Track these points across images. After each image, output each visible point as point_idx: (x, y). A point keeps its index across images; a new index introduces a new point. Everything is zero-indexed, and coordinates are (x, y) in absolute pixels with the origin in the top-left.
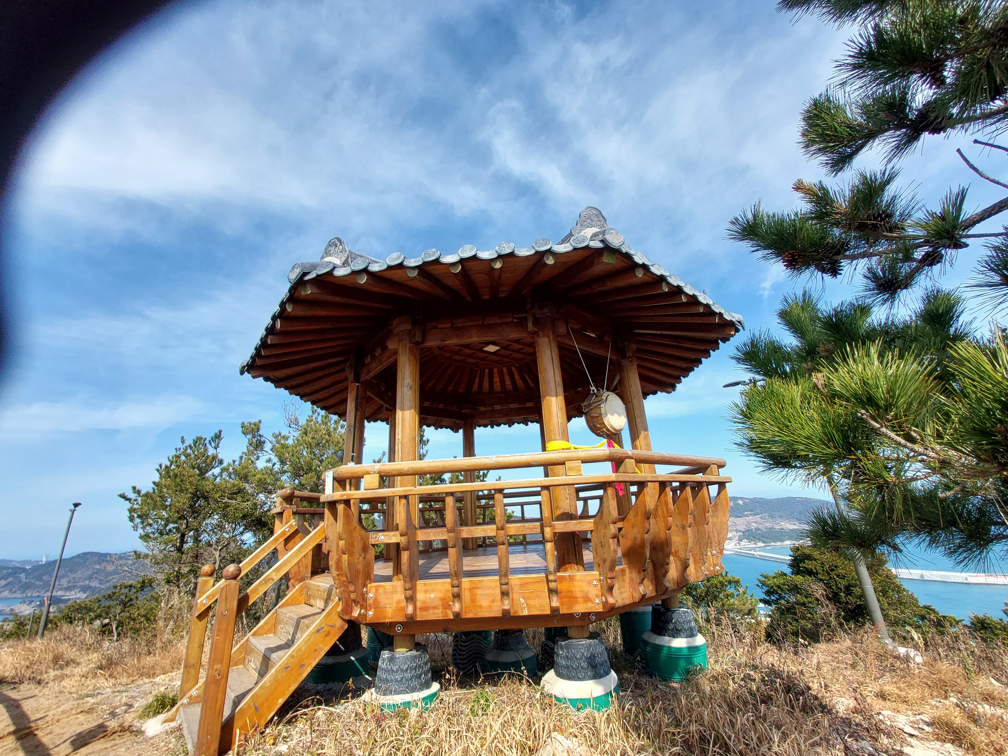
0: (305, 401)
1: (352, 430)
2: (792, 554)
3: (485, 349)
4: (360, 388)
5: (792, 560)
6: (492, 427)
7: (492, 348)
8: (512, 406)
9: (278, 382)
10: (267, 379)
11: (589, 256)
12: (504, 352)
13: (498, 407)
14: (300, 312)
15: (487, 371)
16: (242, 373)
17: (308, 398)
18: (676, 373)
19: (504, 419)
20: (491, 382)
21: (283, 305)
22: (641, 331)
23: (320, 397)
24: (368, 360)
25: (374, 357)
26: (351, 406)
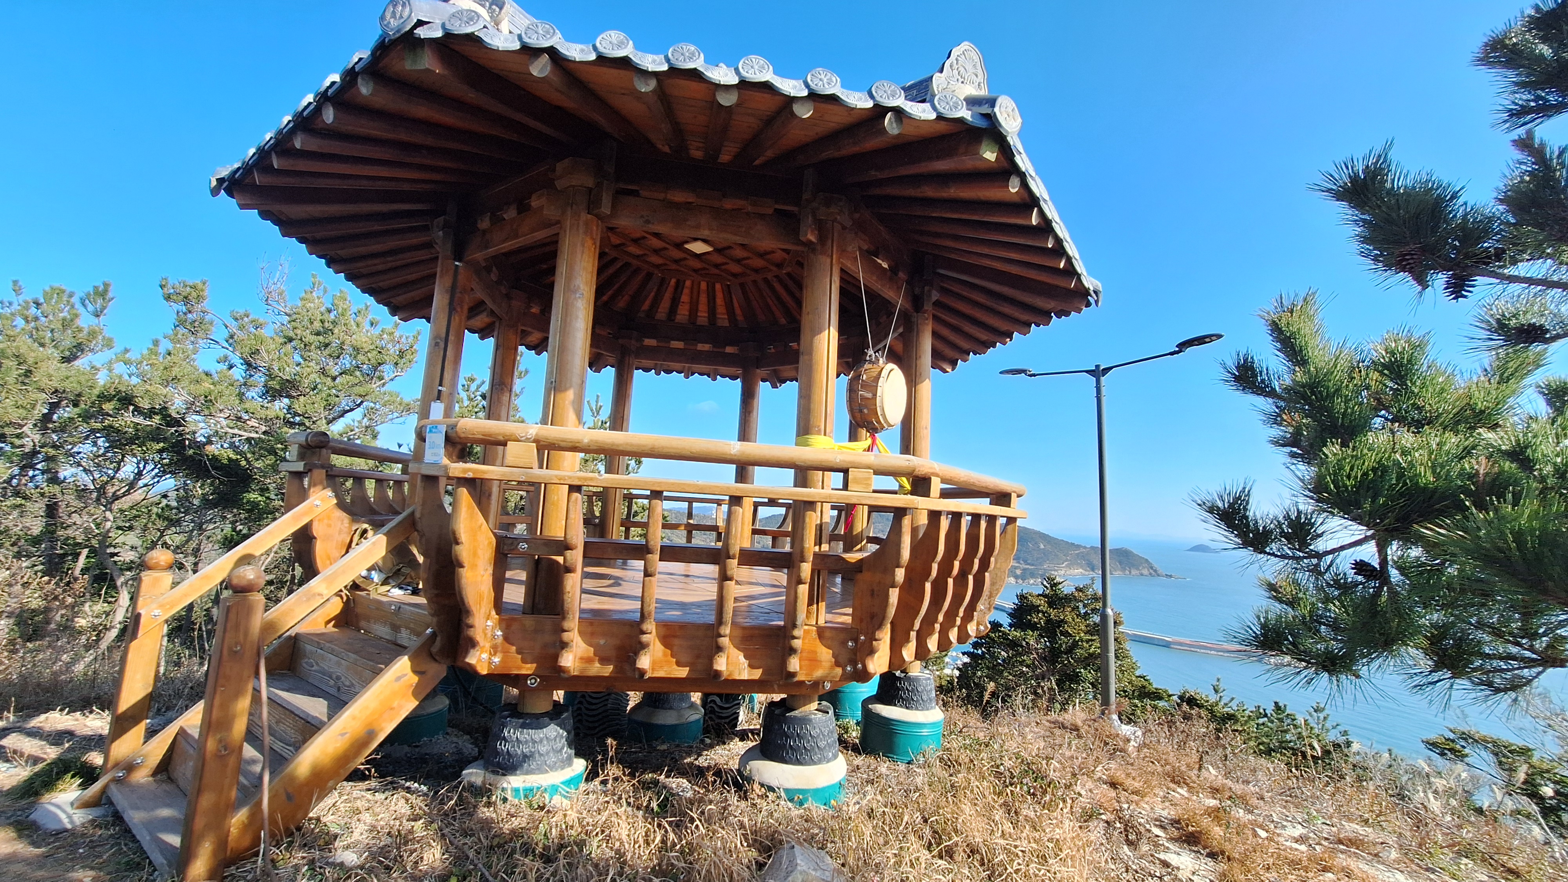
0: (337, 272)
1: (442, 345)
2: (1017, 602)
3: (687, 246)
4: (461, 271)
5: (1014, 609)
6: (658, 374)
7: (699, 248)
8: (701, 347)
9: (288, 227)
10: (265, 215)
11: (951, 135)
12: (718, 259)
13: (677, 344)
14: (386, 100)
15: (673, 281)
16: (215, 192)
17: (342, 268)
18: (965, 345)
19: (678, 366)
20: (675, 302)
21: (351, 76)
22: (950, 274)
23: (364, 271)
24: (484, 224)
25: (497, 220)
26: (439, 300)
